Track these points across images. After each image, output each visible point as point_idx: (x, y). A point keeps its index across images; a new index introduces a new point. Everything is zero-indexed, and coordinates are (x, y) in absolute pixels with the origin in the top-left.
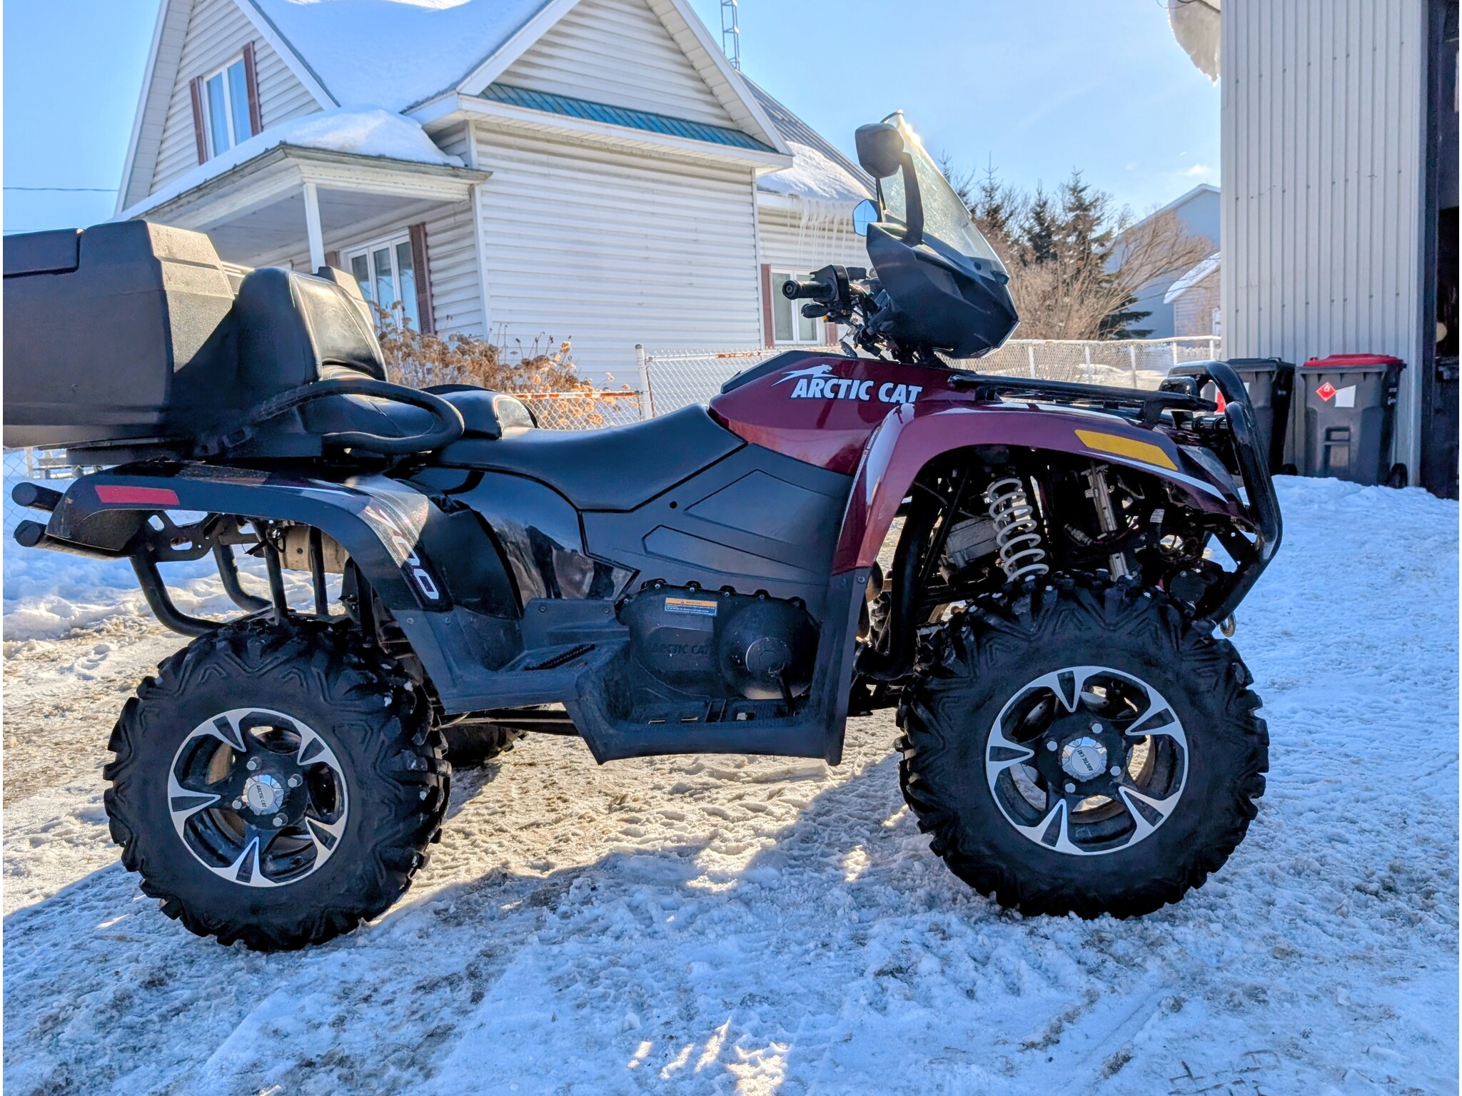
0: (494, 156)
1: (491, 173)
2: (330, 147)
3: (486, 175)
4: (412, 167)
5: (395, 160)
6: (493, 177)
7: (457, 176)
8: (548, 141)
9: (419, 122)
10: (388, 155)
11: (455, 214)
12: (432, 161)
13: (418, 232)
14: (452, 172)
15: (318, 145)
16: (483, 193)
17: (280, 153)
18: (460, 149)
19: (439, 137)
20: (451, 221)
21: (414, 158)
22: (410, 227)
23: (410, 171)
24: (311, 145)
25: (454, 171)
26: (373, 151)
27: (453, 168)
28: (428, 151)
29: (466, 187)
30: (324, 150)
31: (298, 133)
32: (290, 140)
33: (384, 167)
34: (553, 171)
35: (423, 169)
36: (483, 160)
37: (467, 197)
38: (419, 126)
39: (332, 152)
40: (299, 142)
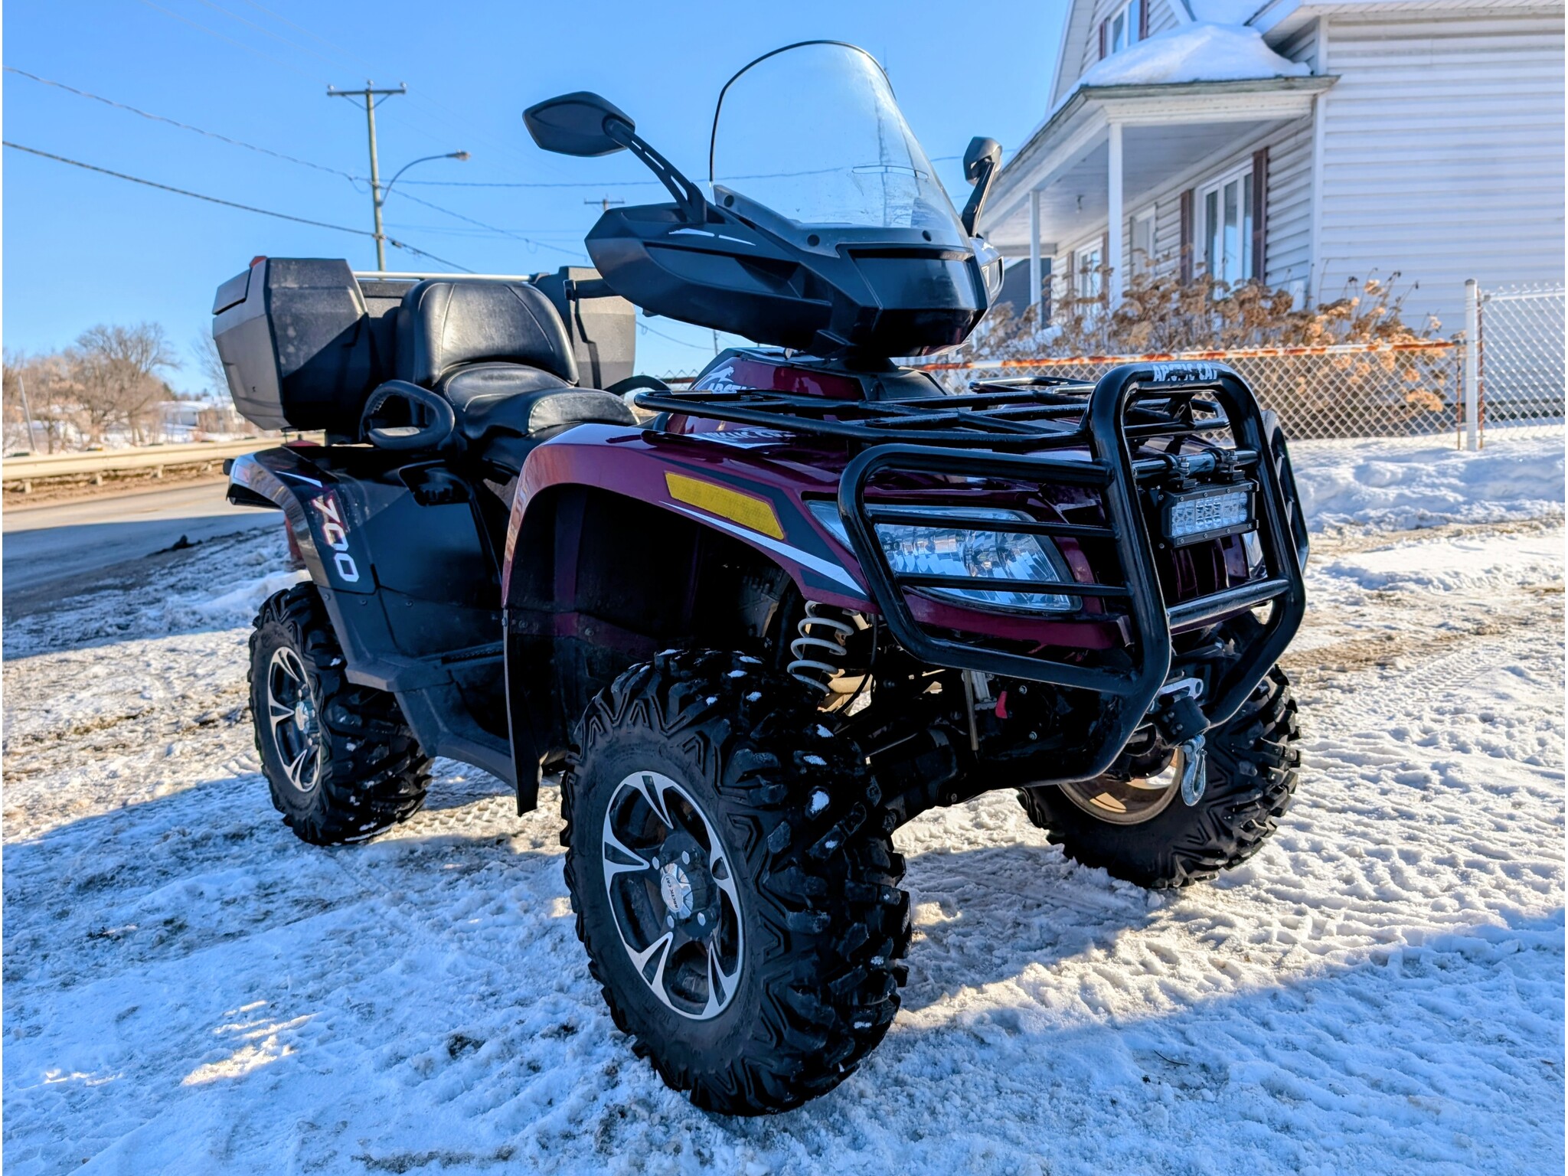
0: (1352, 54)
1: (1338, 77)
2: (1136, 81)
3: (1331, 81)
4: (1233, 87)
5: (1211, 82)
6: (1341, 81)
7: (1291, 88)
8: (1437, 20)
9: (1259, 30)
10: (1204, 77)
11: (1297, 133)
12: (1260, 74)
13: (1262, 159)
14: (1285, 84)
15: (1122, 81)
16: (1328, 103)
17: (1081, 98)
18: (1308, 54)
19: (1285, 46)
20: (1292, 141)
21: (1236, 76)
22: (1254, 154)
23: (1231, 92)
24: (1113, 83)
25: (1287, 82)
26: (1187, 78)
27: (1287, 79)
28: (1272, 63)
29: (1308, 99)
30: (1128, 86)
31: (1101, 72)
32: (1092, 83)
33: (1198, 93)
34: (1436, 59)
35: (1246, 86)
36: (1335, 62)
37: (1308, 111)
38: (1258, 35)
39: (1136, 86)
40: (1100, 82)
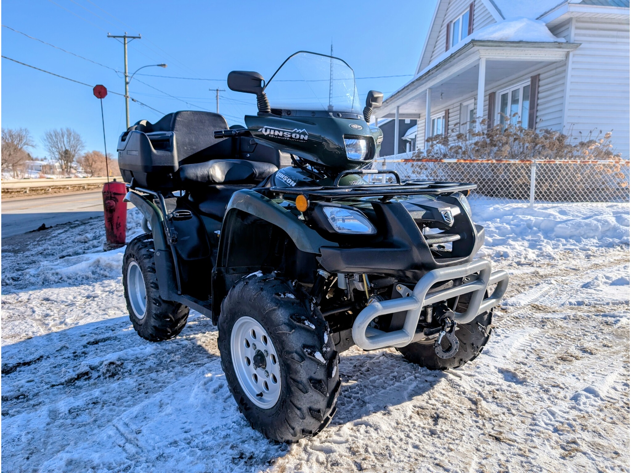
0: (584, 35)
1: (581, 44)
2: (495, 39)
3: (577, 45)
4: (536, 45)
5: (527, 42)
6: (581, 46)
7: (560, 48)
8: (619, 24)
9: (545, 22)
10: (524, 40)
11: (557, 68)
12: (548, 41)
13: (535, 79)
14: (558, 46)
15: (490, 39)
16: (574, 55)
17: (471, 45)
18: (565, 34)
19: (555, 29)
20: (554, 72)
21: (538, 41)
22: (532, 77)
23: (535, 47)
24: (486, 39)
25: (559, 45)
26: (517, 40)
27: (559, 43)
28: (547, 35)
29: (564, 53)
30: (492, 41)
31: (481, 34)
32: (476, 39)
33: (521, 47)
34: (618, 40)
35: (542, 45)
36: (578, 38)
37: (564, 59)
38: (544, 24)
39: (496, 42)
40: (480, 39)
